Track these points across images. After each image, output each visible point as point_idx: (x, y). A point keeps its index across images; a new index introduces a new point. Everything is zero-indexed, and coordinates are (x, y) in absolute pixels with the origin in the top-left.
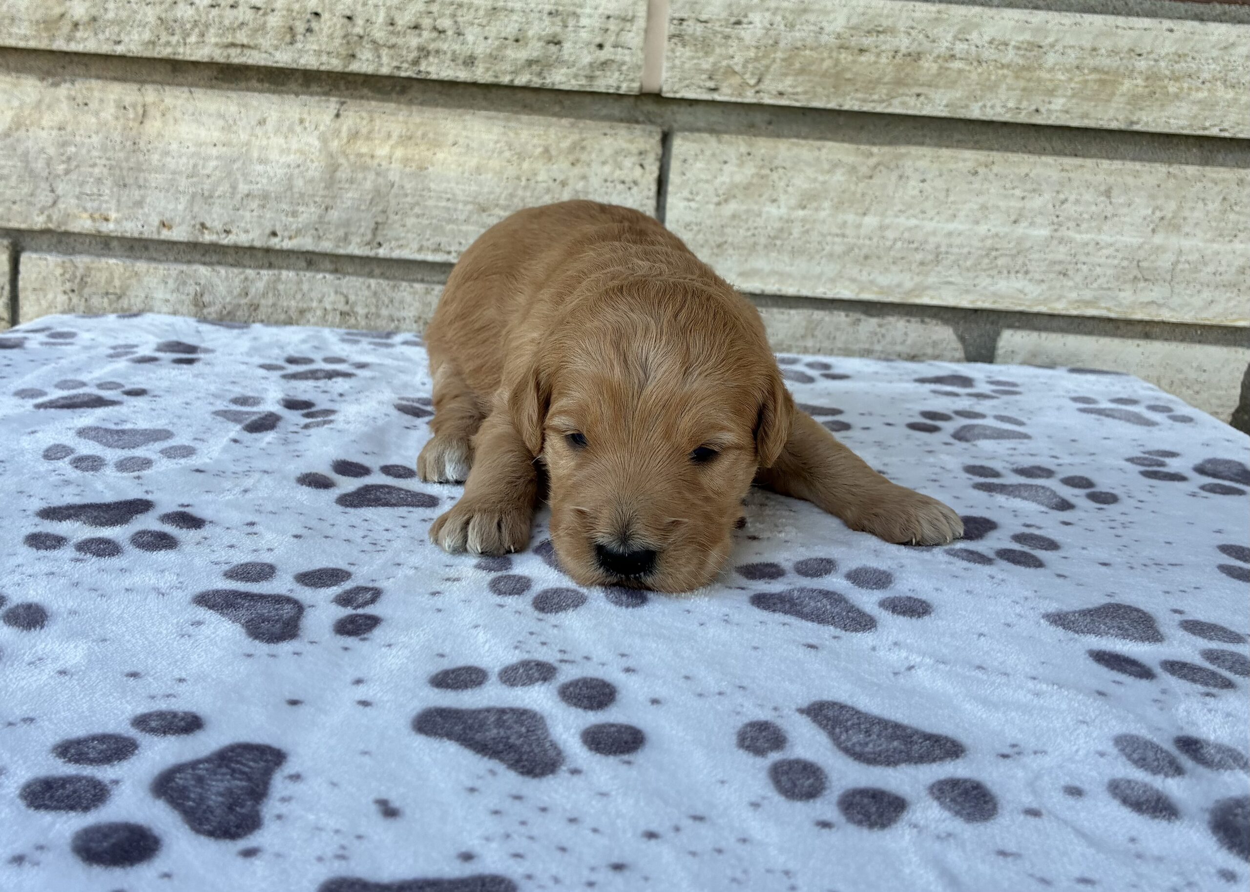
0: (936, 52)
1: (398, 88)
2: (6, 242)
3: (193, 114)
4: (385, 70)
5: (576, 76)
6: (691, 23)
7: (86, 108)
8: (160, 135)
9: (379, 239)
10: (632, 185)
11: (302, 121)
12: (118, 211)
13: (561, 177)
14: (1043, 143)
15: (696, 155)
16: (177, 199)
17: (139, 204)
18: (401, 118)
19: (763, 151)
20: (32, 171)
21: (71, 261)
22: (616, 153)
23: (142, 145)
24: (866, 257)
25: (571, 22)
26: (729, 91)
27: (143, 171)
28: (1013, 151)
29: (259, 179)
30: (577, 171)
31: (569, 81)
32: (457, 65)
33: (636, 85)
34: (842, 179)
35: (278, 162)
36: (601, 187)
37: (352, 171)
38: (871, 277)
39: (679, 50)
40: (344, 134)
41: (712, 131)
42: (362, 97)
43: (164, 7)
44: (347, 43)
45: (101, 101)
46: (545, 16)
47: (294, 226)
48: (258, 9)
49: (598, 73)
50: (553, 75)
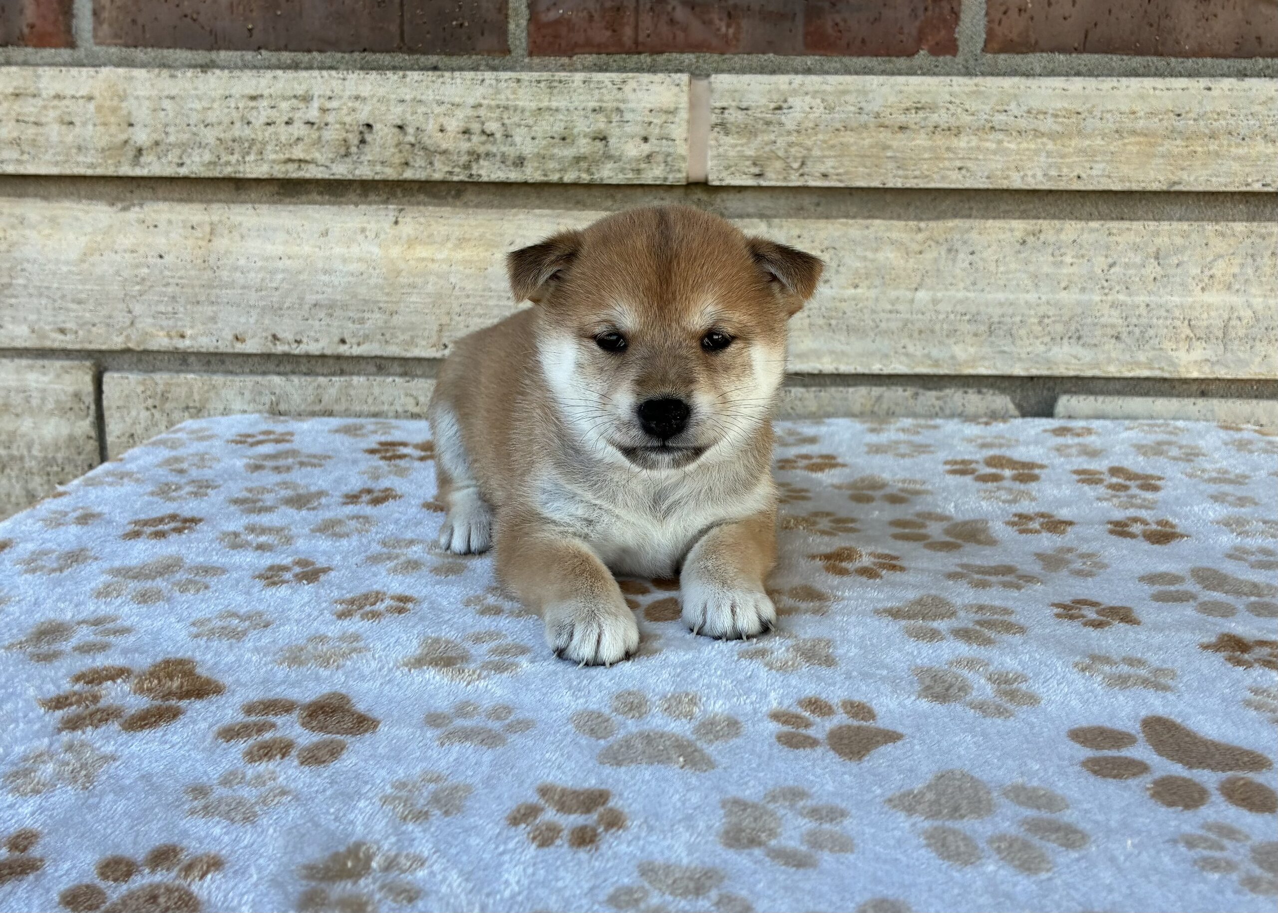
0: (976, 125)
1: (453, 193)
2: (88, 363)
3: (258, 230)
4: (437, 176)
5: (622, 170)
6: (731, 111)
7: (155, 230)
8: (228, 252)
9: (444, 340)
11: (363, 230)
12: (192, 327)
14: (1088, 208)
16: (248, 313)
17: (213, 319)
18: (458, 222)
19: (812, 232)
20: (108, 294)
21: (152, 378)
23: (212, 262)
24: (920, 332)
25: (615, 118)
26: (773, 176)
27: (214, 287)
28: (1059, 218)
29: (325, 289)
31: (617, 175)
32: (508, 166)
33: (682, 176)
34: (891, 255)
35: (341, 272)
38: (926, 351)
39: (723, 138)
40: (404, 240)
41: (760, 215)
42: (419, 204)
43: (221, 128)
44: (400, 151)
45: (170, 222)
46: (590, 114)
47: (361, 333)
48: (313, 124)
49: (643, 166)
50: (601, 171)
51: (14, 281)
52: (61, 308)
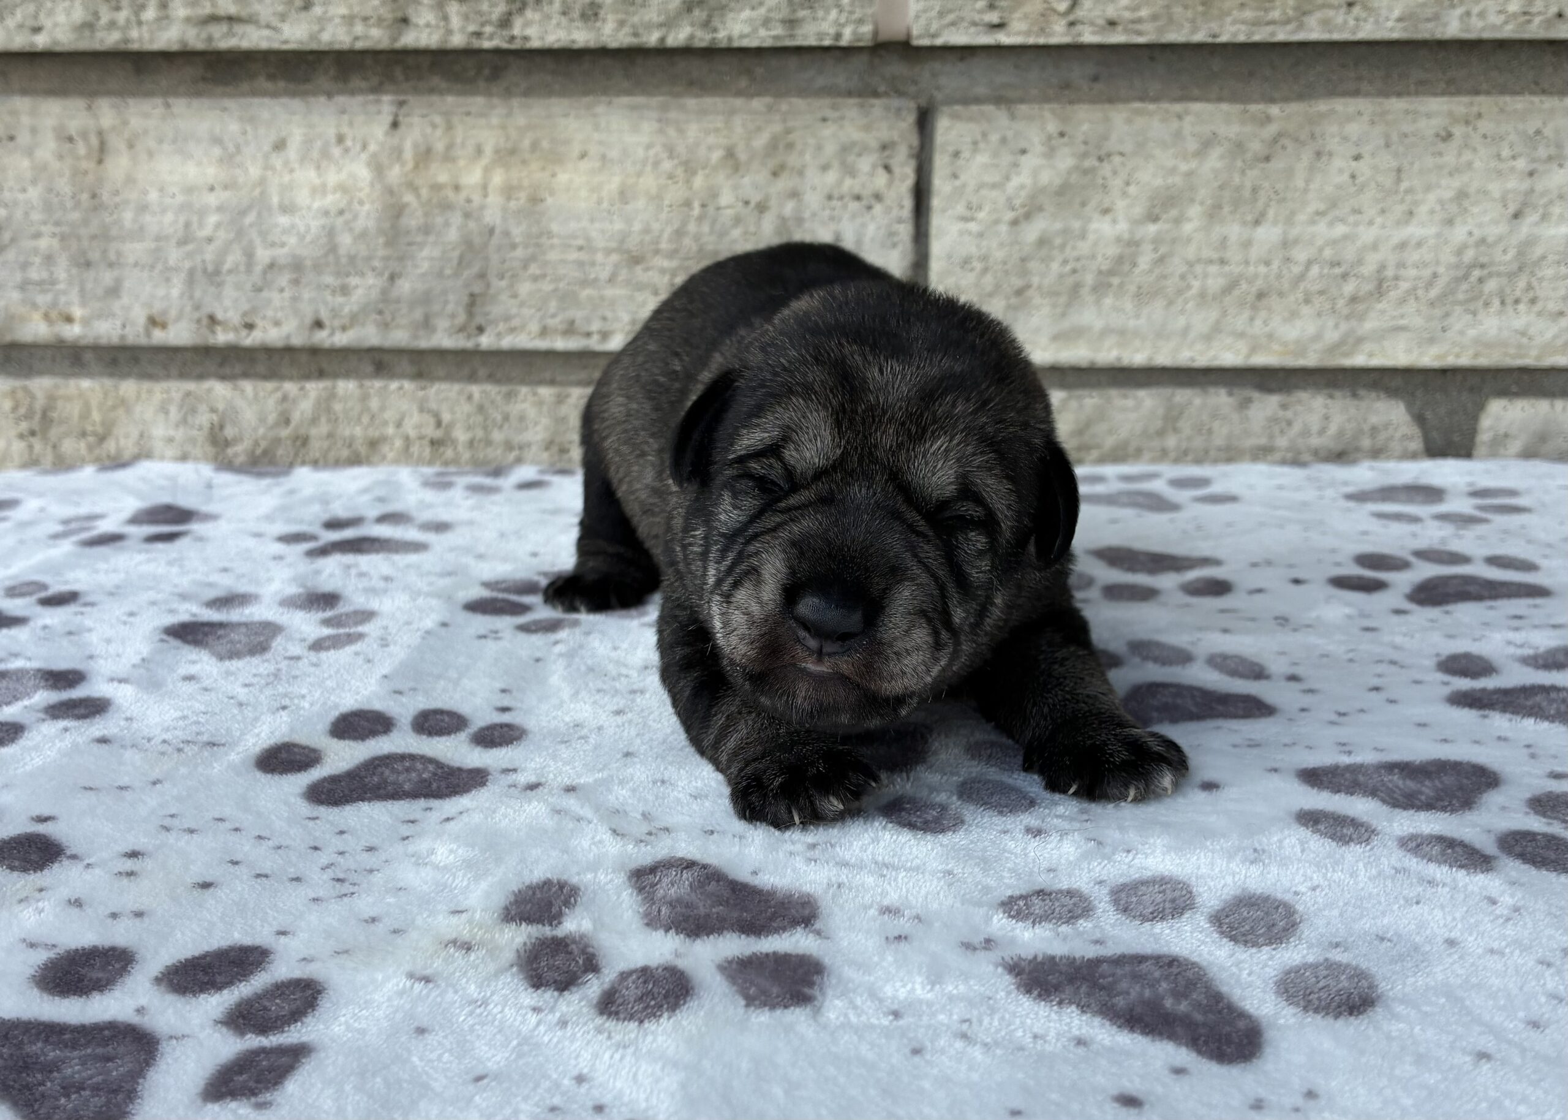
1: (486, 71)
3: (174, 142)
4: (458, 40)
5: (766, 23)
7: (11, 144)
8: (130, 180)
9: (479, 320)
10: (873, 202)
11: (340, 139)
13: (755, 198)
15: (975, 143)
17: (114, 292)
18: (495, 121)
19: (1085, 127)
21: (26, 386)
22: (845, 149)
23: (105, 196)
26: (1023, 27)
27: (113, 239)
28: (1513, 93)
29: (284, 238)
30: (784, 183)
31: (756, 30)
32: (572, 20)
33: (867, 30)
34: (1219, 165)
35: (309, 208)
36: (824, 209)
37: (426, 215)
40: (408, 154)
41: (998, 100)
42: (431, 91)
45: (34, 131)
47: (346, 310)
50: (729, 24)
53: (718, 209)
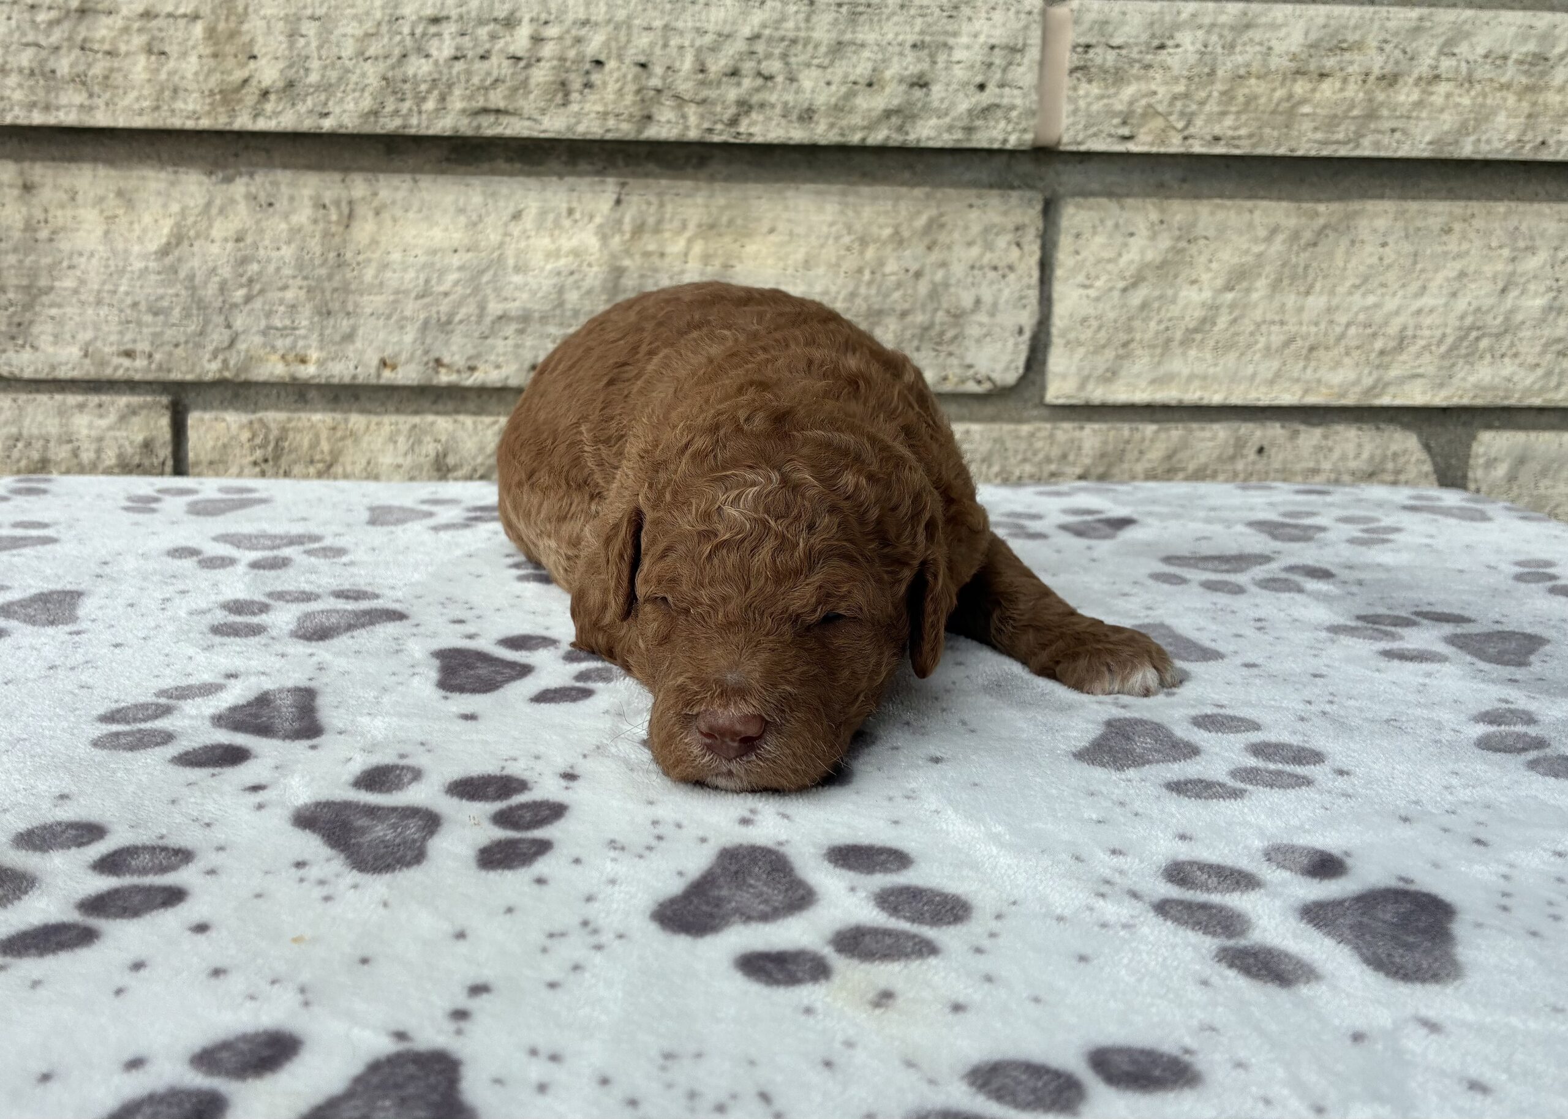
0: (1416, 73)
1: (695, 160)
2: (165, 400)
3: (420, 211)
4: (693, 135)
5: (949, 129)
6: (1099, 50)
7: (271, 210)
8: (374, 242)
10: (1007, 272)
11: (570, 212)
12: (320, 348)
13: (914, 266)
14: (1535, 186)
15: (1094, 227)
16: (402, 328)
17: (349, 337)
18: (700, 201)
19: (1179, 217)
20: (200, 300)
21: (261, 420)
22: (986, 230)
23: (349, 255)
24: (1311, 349)
25: (942, 58)
26: (1149, 139)
27: (352, 292)
29: (517, 294)
30: (936, 256)
31: (940, 134)
32: (791, 122)
33: (1029, 137)
34: (1280, 248)
35: (542, 269)
36: (966, 277)
38: (1318, 375)
39: (1084, 88)
40: (627, 226)
41: (1111, 194)
42: (647, 175)
43: (389, 62)
44: (643, 101)
45: (292, 199)
46: (907, 50)
48: (519, 59)
49: (979, 123)
50: (918, 129)
51: (57, 284)
52: (128, 322)
53: (884, 275)
